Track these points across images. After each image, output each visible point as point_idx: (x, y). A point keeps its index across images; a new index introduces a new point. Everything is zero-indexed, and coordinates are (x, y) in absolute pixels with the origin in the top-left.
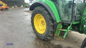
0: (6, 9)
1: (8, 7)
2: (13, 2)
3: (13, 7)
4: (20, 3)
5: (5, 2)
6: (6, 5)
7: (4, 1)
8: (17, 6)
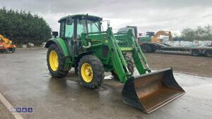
0: (11, 49)
1: (15, 46)
2: (25, 36)
3: (25, 46)
4: (41, 37)
5: (7, 36)
6: (11, 42)
7: (6, 34)
8: (32, 45)
